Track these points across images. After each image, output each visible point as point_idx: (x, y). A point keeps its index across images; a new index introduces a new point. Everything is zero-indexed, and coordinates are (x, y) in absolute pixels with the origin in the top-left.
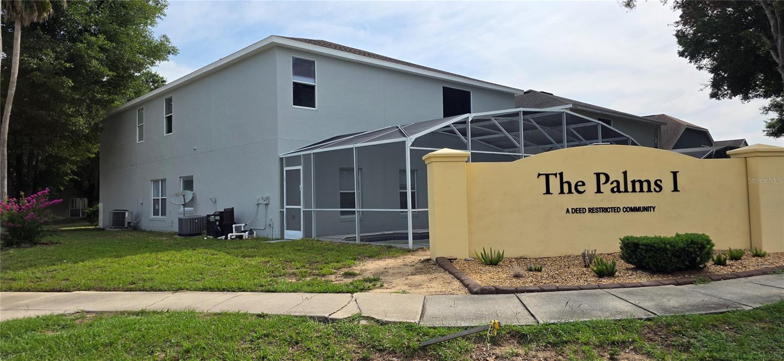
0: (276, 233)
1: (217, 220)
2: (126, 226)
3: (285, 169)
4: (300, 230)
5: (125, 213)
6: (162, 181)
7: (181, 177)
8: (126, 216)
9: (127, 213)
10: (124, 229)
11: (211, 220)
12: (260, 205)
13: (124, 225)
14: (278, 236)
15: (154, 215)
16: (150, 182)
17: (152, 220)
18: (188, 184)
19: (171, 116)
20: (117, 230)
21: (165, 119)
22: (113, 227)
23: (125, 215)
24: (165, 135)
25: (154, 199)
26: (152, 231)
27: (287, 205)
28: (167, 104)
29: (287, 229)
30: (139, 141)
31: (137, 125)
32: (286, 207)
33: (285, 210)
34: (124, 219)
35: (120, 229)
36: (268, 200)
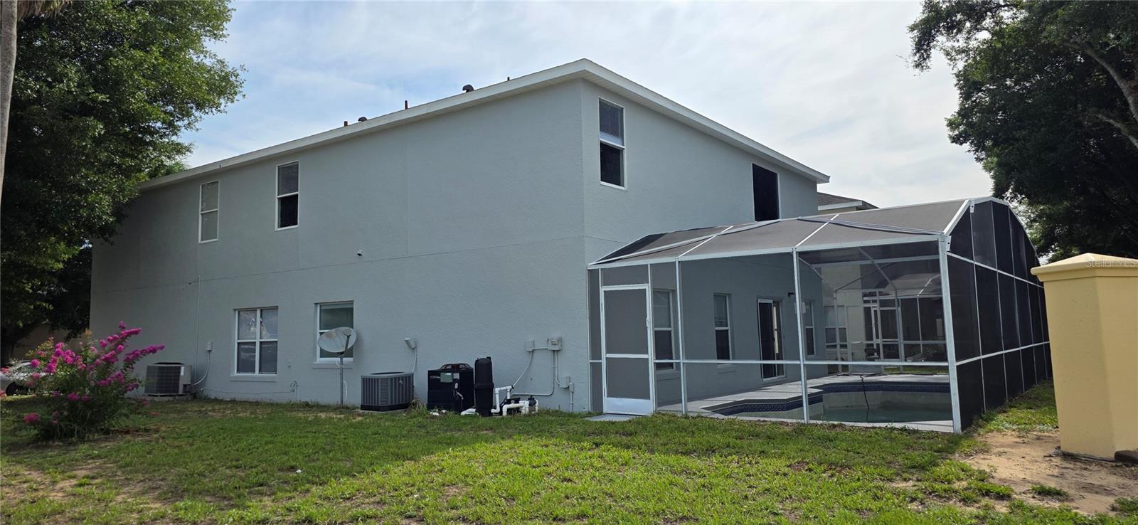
0: (583, 402)
1: (455, 380)
2: (181, 392)
3: (602, 289)
4: (648, 397)
5: (179, 368)
6: (261, 311)
7: (316, 304)
8: (182, 374)
9: (183, 369)
10: (177, 397)
11: (442, 381)
12: (536, 354)
13: (178, 391)
14: (588, 407)
15: (238, 371)
16: (232, 312)
17: (236, 380)
18: (338, 315)
19: (297, 195)
20: (166, 399)
21: (277, 201)
22: (159, 394)
23: (179, 372)
24: (277, 229)
25: (239, 343)
26: (237, 400)
27: (608, 352)
28: (280, 176)
29: (610, 395)
30: (202, 240)
31: (200, 213)
32: (604, 355)
33: (604, 362)
34: (178, 380)
35: (171, 398)
36: (560, 344)
